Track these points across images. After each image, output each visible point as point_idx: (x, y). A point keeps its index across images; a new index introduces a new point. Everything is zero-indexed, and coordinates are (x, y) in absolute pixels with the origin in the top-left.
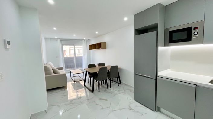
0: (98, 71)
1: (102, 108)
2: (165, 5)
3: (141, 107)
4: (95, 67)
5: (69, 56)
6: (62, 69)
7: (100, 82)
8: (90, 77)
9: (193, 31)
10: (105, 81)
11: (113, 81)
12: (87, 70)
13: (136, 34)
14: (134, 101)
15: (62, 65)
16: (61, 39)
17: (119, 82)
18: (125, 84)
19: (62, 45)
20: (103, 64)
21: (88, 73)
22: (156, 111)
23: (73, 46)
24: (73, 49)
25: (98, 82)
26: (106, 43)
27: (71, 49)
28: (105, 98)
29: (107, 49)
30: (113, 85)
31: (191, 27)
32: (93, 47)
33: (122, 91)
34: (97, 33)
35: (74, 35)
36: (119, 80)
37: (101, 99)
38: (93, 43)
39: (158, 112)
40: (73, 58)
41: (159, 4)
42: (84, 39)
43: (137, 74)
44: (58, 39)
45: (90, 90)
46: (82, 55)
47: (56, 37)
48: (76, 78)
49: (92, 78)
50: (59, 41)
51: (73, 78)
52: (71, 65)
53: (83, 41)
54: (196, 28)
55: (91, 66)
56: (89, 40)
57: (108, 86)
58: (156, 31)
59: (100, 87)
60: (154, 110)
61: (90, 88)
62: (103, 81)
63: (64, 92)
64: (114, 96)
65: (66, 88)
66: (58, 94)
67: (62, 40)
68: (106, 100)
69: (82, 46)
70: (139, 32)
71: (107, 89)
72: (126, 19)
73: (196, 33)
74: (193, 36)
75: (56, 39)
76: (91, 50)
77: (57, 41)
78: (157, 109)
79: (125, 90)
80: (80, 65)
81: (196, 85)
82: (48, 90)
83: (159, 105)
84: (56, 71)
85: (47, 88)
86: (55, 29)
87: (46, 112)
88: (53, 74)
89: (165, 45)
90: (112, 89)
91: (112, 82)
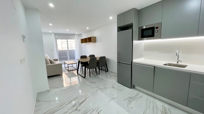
0: (89, 60)
1: (92, 88)
2: (139, 9)
3: (121, 86)
4: (87, 58)
5: (61, 50)
6: (56, 60)
7: (91, 70)
8: (82, 66)
9: (155, 30)
10: (95, 69)
11: (102, 70)
12: (79, 60)
13: (118, 31)
14: (117, 83)
15: (56, 57)
16: (54, 33)
17: (107, 70)
18: (112, 72)
19: (56, 39)
20: (93, 56)
21: (80, 64)
22: (131, 88)
23: (66, 40)
24: (66, 42)
25: (89, 70)
26: (96, 37)
27: (63, 42)
28: (95, 82)
29: (97, 43)
30: (102, 73)
31: (154, 27)
32: (84, 41)
33: (108, 77)
34: (88, 28)
35: (67, 30)
36: (106, 69)
37: (91, 82)
38: (84, 37)
39: (133, 89)
40: (66, 51)
41: (134, 9)
42: (76, 33)
43: (119, 62)
44: (52, 33)
45: (82, 77)
46: (74, 49)
47: (50, 32)
48: (70, 69)
49: (84, 67)
50: (53, 35)
51: (67, 68)
52: (64, 58)
53: (75, 35)
54: (157, 28)
55: (83, 57)
56: (80, 34)
57: (97, 73)
58: (131, 29)
59: (91, 74)
60: (130, 88)
61: (82, 75)
62: (93, 69)
63: (60, 78)
64: (102, 80)
65: (62, 76)
66: (55, 80)
67: (56, 34)
68: (95, 83)
69: (74, 40)
70: (121, 29)
71: (97, 76)
72: (111, 18)
73: (157, 31)
74: (156, 34)
75: (50, 34)
76: (83, 44)
77: (51, 35)
78: (132, 87)
79: (111, 76)
80: (72, 57)
81: (155, 67)
82: (49, 77)
83: (133, 83)
84: (53, 61)
85: (47, 75)
86: (51, 24)
87: (48, 91)
88: (50, 64)
89: (139, 40)
90: (100, 75)
91: (100, 70)
